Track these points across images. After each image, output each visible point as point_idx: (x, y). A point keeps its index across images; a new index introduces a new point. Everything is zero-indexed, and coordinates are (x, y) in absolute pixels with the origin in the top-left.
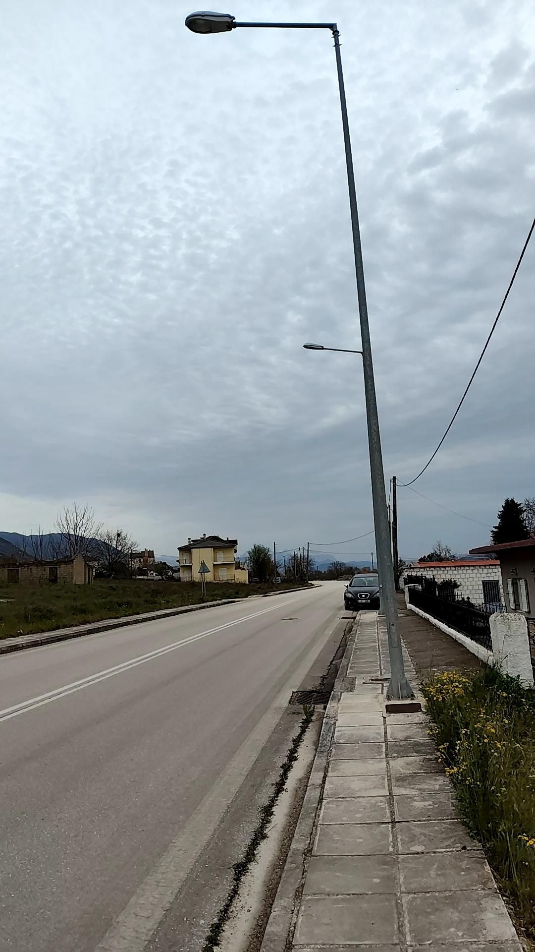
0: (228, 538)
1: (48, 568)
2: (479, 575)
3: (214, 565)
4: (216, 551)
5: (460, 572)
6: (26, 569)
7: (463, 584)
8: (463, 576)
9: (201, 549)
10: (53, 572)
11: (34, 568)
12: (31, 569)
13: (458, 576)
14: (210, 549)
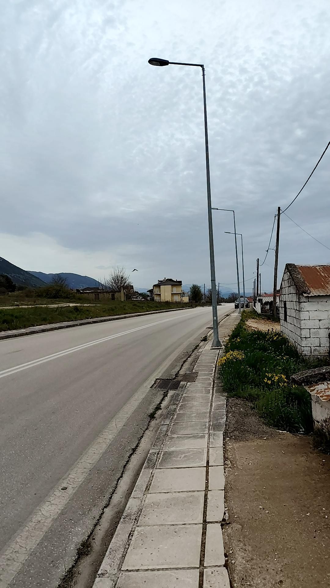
0: (176, 280)
1: (111, 294)
3: (172, 294)
4: (173, 286)
6: (102, 294)
9: (165, 286)
10: (113, 295)
11: (105, 294)
12: (104, 294)
14: (170, 286)
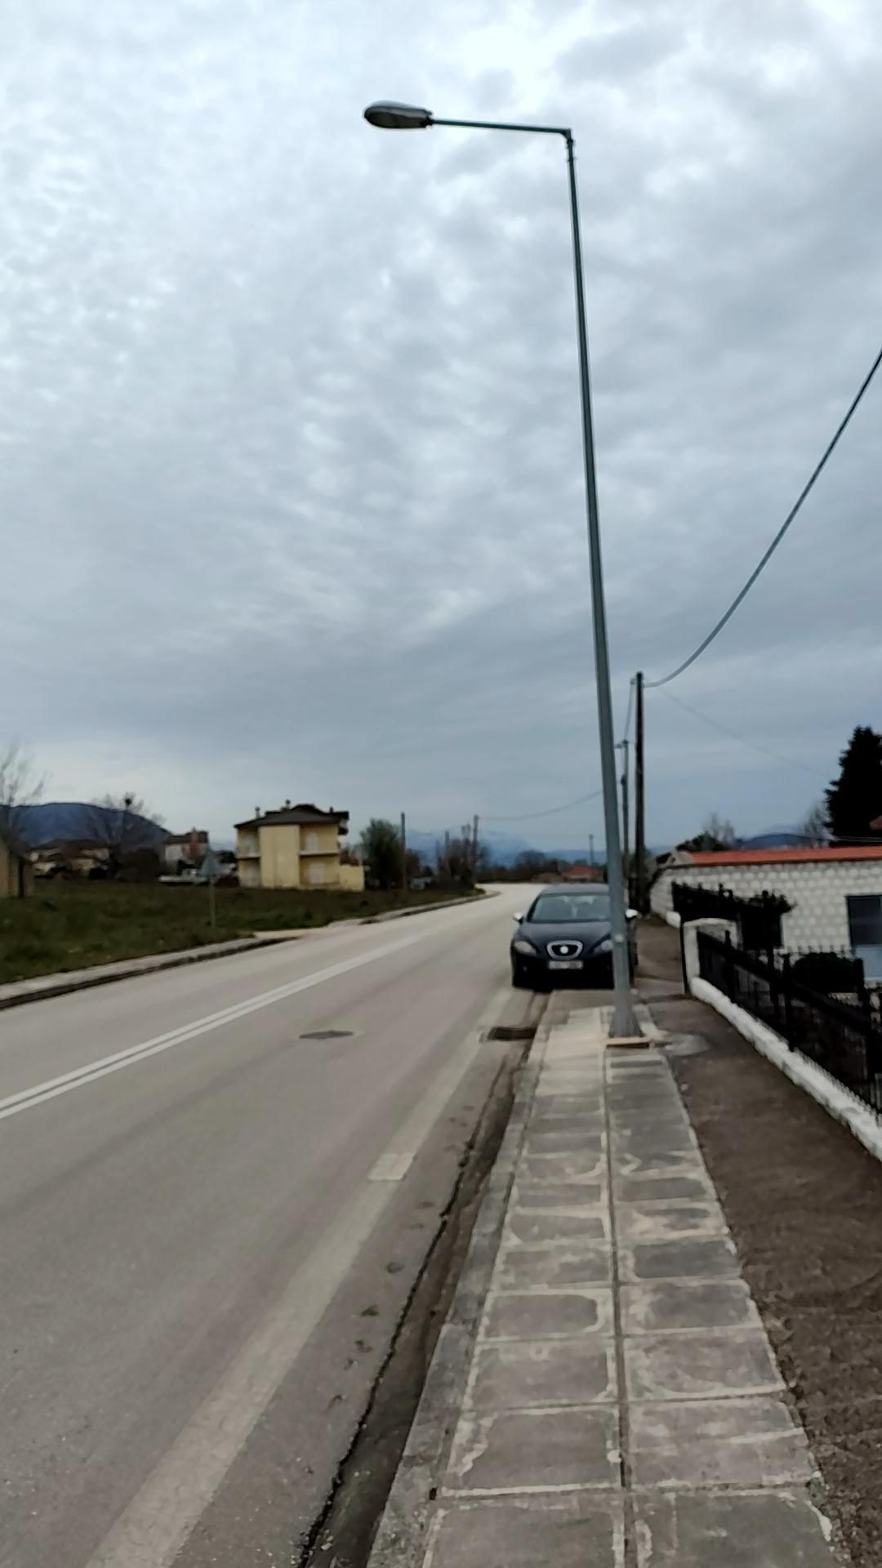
0: (330, 808)
2: (837, 882)
3: (301, 856)
4: (304, 831)
5: (795, 874)
7: (801, 902)
8: (801, 884)
9: (278, 828)
13: (790, 885)
14: (295, 827)
